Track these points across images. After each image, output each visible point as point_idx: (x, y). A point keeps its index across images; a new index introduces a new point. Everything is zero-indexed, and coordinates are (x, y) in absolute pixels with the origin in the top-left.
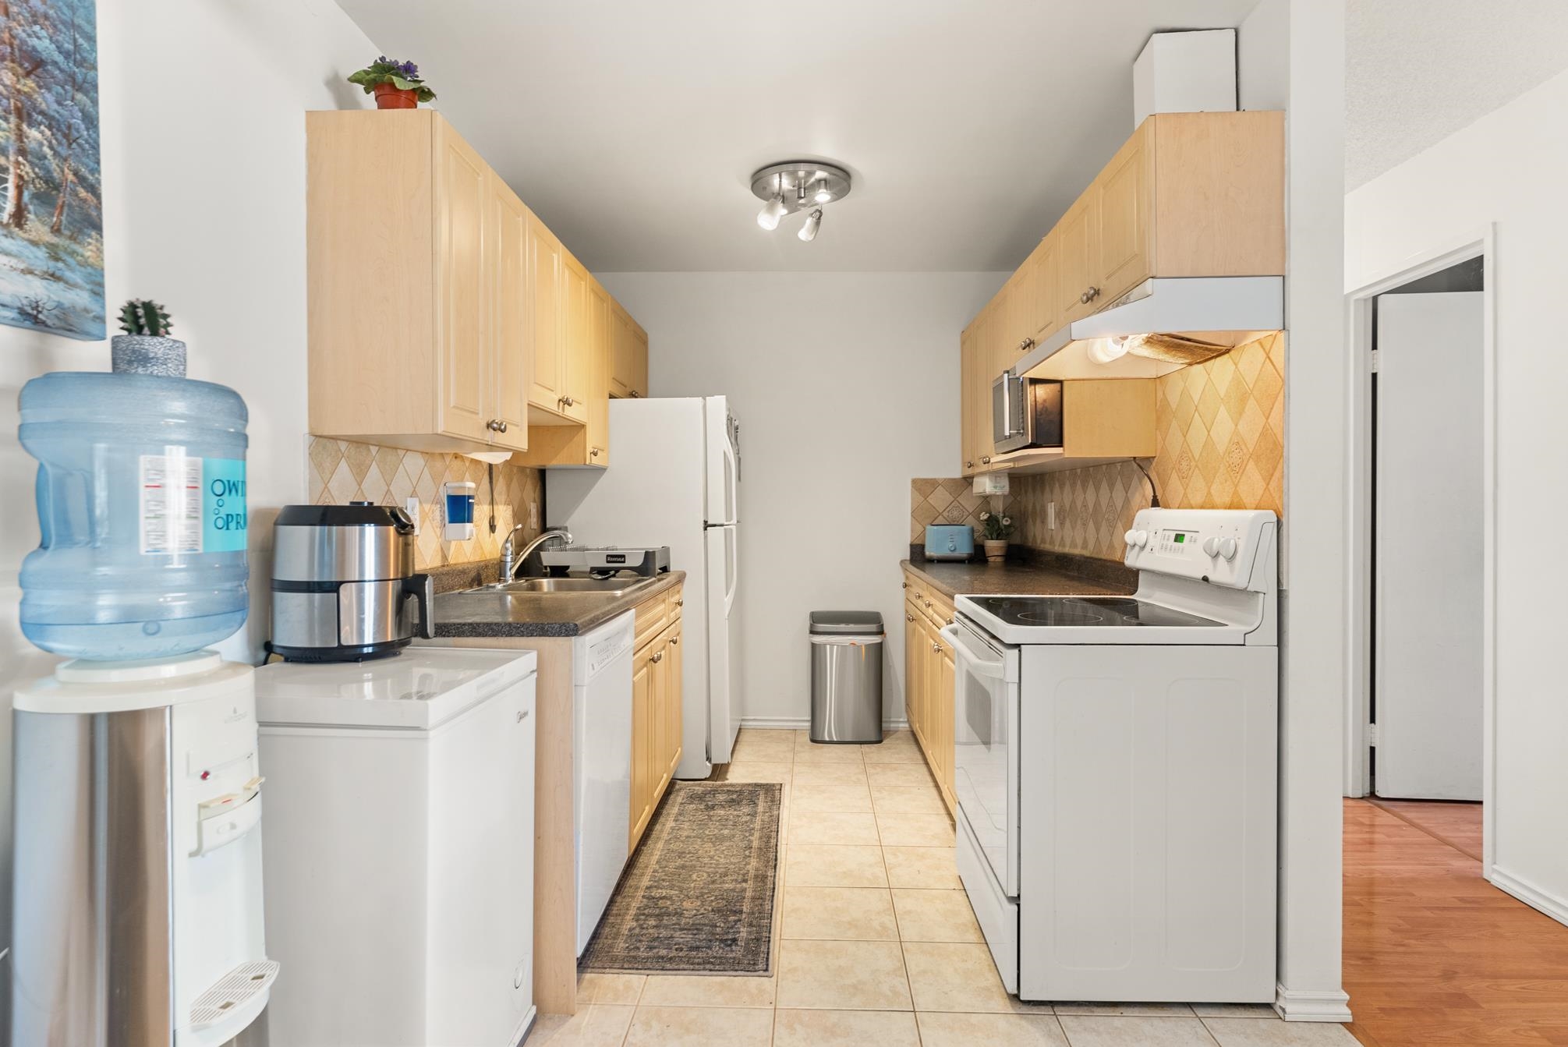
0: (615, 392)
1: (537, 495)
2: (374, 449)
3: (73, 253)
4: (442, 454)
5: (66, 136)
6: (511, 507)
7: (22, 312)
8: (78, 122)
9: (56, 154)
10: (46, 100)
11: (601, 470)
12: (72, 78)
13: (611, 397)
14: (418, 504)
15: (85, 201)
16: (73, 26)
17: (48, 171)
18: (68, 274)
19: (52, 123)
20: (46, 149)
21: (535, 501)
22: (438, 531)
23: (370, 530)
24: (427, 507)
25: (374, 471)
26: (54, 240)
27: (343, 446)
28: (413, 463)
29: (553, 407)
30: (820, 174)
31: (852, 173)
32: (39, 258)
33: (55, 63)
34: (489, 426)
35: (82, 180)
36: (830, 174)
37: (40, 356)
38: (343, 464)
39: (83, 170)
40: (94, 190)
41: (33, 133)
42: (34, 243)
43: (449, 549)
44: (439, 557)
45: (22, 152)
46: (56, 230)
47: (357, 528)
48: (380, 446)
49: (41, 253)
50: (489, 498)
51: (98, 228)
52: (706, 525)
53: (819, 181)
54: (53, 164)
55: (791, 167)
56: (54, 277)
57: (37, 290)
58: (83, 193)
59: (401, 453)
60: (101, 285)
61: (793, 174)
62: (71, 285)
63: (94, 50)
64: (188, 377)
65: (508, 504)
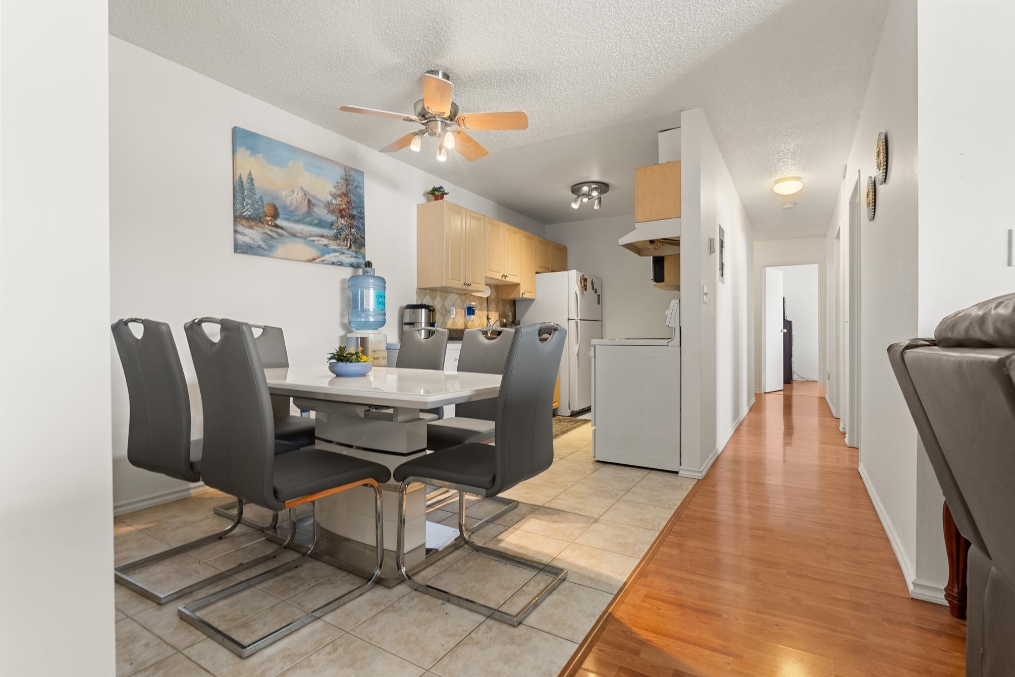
0: (538, 271)
1: (512, 310)
2: (438, 292)
3: (360, 252)
4: (465, 294)
5: (359, 229)
6: (498, 313)
7: (350, 265)
8: (361, 225)
9: (357, 233)
10: (355, 223)
11: (532, 300)
12: (360, 217)
13: (537, 273)
14: (455, 309)
15: (362, 241)
16: (360, 207)
17: (355, 237)
18: (359, 256)
19: (356, 227)
20: (355, 233)
21: (511, 311)
22: (463, 318)
23: (423, 310)
24: (459, 310)
25: (438, 298)
26: (357, 250)
27: (428, 291)
28: (453, 297)
29: (500, 278)
30: (593, 186)
31: (609, 185)
32: (354, 254)
33: (357, 215)
34: (464, 284)
35: (361, 237)
36: (597, 185)
37: (355, 272)
38: (428, 296)
39: (362, 235)
40: (364, 238)
41: (353, 230)
42: (353, 251)
43: (468, 324)
44: (464, 325)
45: (351, 234)
46: (357, 248)
47: (420, 310)
48: (441, 291)
49: (354, 253)
50: (487, 309)
51: (365, 246)
52: (569, 319)
53: (594, 188)
54: (356, 235)
55: (589, 184)
56: (356, 257)
57: (353, 260)
58: (361, 240)
59: (448, 294)
60: (365, 257)
61: (589, 186)
62: (359, 258)
63: (364, 210)
64: (376, 275)
65: (497, 312)
